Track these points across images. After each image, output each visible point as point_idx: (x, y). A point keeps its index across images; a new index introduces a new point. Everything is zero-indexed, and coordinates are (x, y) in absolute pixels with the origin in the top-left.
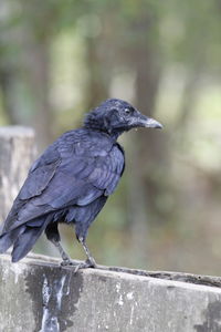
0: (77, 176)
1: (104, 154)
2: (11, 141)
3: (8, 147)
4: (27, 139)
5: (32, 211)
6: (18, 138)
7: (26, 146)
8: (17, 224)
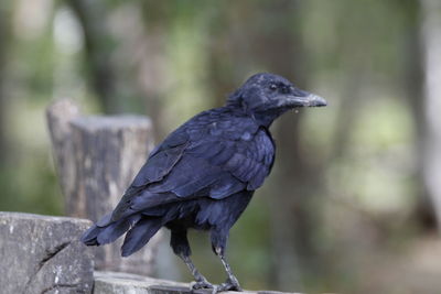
0: (210, 160)
1: (247, 137)
2: (120, 134)
3: (115, 142)
4: (141, 132)
5: (150, 198)
6: (129, 130)
7: (140, 141)
8: (129, 211)
